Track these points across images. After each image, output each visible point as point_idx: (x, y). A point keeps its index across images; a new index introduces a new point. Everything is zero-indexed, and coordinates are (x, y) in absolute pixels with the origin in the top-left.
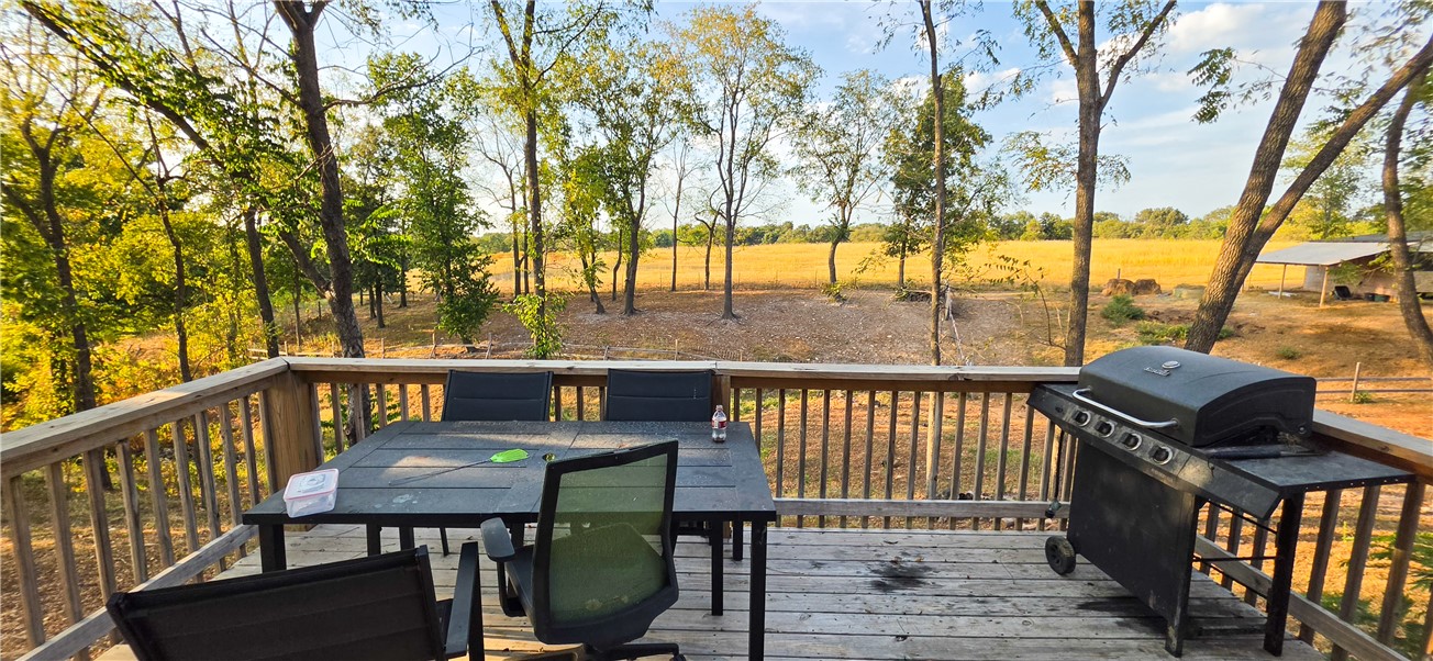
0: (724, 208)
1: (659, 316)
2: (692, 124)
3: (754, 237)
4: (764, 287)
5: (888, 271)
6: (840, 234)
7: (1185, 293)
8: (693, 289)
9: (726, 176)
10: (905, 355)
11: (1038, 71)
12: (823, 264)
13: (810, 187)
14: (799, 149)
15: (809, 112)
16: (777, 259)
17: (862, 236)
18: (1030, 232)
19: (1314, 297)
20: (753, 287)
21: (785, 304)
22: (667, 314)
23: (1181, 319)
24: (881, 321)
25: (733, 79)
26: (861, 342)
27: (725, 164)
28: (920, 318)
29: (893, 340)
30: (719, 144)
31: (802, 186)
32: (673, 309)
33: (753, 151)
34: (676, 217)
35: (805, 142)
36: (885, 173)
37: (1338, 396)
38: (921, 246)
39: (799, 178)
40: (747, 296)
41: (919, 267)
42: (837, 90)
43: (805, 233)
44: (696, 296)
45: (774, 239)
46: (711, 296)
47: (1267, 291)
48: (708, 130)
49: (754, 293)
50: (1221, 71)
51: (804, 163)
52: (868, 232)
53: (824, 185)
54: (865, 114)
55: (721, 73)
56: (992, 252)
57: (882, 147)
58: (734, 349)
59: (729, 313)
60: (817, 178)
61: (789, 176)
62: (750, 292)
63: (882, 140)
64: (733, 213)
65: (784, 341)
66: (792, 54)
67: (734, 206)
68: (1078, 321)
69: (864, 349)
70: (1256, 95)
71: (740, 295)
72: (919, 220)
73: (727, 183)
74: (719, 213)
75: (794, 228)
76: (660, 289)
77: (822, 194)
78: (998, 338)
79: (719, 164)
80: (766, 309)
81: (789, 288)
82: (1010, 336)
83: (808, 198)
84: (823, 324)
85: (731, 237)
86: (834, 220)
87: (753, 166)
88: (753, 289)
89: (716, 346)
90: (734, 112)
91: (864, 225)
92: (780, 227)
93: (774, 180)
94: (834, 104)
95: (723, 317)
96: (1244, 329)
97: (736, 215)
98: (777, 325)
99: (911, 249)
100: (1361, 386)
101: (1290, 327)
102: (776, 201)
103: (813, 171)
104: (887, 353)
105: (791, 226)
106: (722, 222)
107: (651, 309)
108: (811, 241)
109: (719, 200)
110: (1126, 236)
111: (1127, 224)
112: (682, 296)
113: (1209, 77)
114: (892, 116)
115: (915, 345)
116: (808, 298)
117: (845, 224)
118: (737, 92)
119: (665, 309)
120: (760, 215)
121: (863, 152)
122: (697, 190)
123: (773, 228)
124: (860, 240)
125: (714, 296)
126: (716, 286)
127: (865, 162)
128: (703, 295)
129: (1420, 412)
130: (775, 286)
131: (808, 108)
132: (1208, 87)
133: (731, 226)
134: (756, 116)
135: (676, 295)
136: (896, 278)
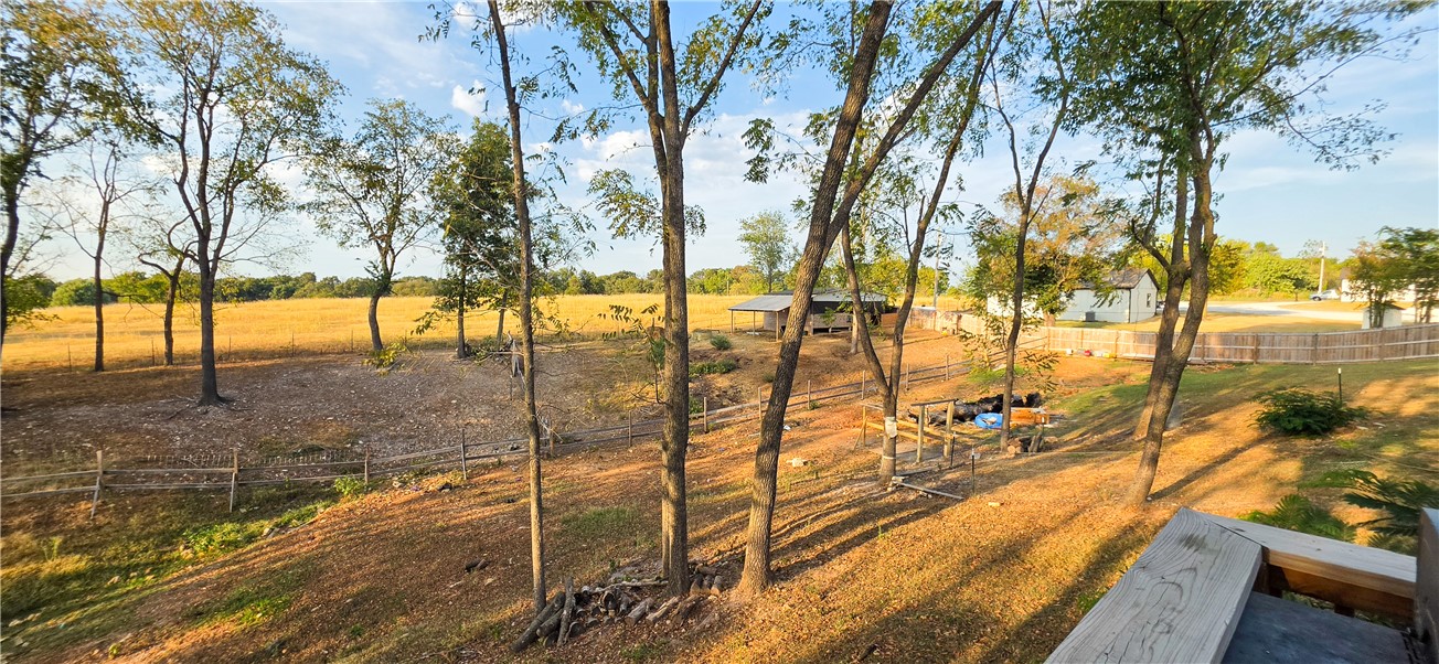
0: (195, 248)
1: (61, 415)
2: (122, 121)
3: (256, 291)
4: (272, 354)
5: (445, 328)
6: (382, 286)
7: (699, 335)
8: (141, 366)
9: (195, 204)
10: (474, 421)
11: (612, 111)
12: (360, 322)
13: (336, 228)
14: (316, 180)
15: (330, 136)
16: (292, 318)
17: (405, 290)
18: (572, 287)
19: (772, 334)
20: (254, 355)
21: (309, 375)
22: (83, 411)
23: (702, 357)
24: (442, 384)
25: (201, 72)
26: (419, 413)
27: (192, 188)
28: (486, 378)
29: (458, 405)
30: (179, 159)
31: (324, 226)
32: (94, 400)
33: (240, 172)
34: (98, 259)
35: (325, 172)
36: (433, 220)
37: (801, 406)
38: (481, 300)
39: (320, 216)
40: (245, 369)
41: (482, 322)
42: (367, 117)
43: (332, 287)
44: (147, 376)
45: (289, 294)
46: (177, 373)
47: (745, 332)
48: (156, 136)
49: (256, 364)
50: (765, 139)
51: (325, 197)
52: (413, 286)
53: (356, 227)
54: (404, 151)
55: (180, 60)
56: (551, 305)
57: (426, 190)
58: (223, 448)
59: (211, 394)
60: (346, 218)
61: (304, 213)
62: (250, 364)
63: (426, 183)
64: (211, 256)
65: (310, 426)
66: (298, 59)
67: (212, 245)
68: (682, 375)
69: (424, 420)
70: (787, 164)
71: (232, 369)
72: (476, 271)
73: (198, 214)
74: (185, 254)
75: (318, 280)
76: (70, 368)
77: (354, 238)
78: (566, 390)
79: (181, 185)
80: (279, 384)
81: (314, 354)
82: (577, 386)
83: (334, 242)
84: (367, 396)
85: (209, 291)
86: (371, 269)
87: (242, 192)
88: (255, 359)
89: (189, 449)
90: (206, 116)
91: (408, 278)
92: (296, 279)
93: (281, 214)
94: (364, 132)
95: (201, 404)
96: (741, 362)
97: (217, 258)
98: (295, 405)
99: (469, 303)
100: (814, 397)
101: (766, 358)
102: (285, 243)
103: (339, 209)
104: (452, 422)
105: (313, 278)
106: (191, 267)
107: (43, 404)
108: (341, 296)
109: (186, 236)
110: (642, 291)
111: (642, 281)
112: (118, 378)
113: (757, 143)
114: (437, 156)
115: (485, 407)
116: (342, 366)
117: (388, 274)
118: (208, 90)
119: (78, 402)
120: (262, 260)
121: (406, 191)
122: (141, 220)
123: (287, 279)
124: (404, 295)
125: (183, 373)
126: (186, 358)
127: (408, 205)
128: (160, 374)
129: (841, 411)
130: (292, 353)
131: (328, 131)
132: (756, 151)
133: (208, 273)
134: (246, 129)
135: (103, 378)
136: (455, 334)
